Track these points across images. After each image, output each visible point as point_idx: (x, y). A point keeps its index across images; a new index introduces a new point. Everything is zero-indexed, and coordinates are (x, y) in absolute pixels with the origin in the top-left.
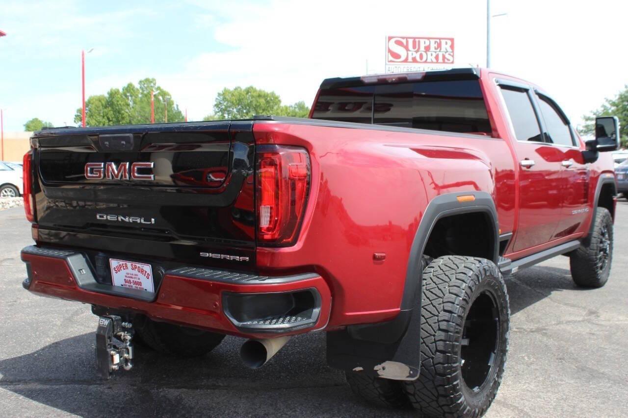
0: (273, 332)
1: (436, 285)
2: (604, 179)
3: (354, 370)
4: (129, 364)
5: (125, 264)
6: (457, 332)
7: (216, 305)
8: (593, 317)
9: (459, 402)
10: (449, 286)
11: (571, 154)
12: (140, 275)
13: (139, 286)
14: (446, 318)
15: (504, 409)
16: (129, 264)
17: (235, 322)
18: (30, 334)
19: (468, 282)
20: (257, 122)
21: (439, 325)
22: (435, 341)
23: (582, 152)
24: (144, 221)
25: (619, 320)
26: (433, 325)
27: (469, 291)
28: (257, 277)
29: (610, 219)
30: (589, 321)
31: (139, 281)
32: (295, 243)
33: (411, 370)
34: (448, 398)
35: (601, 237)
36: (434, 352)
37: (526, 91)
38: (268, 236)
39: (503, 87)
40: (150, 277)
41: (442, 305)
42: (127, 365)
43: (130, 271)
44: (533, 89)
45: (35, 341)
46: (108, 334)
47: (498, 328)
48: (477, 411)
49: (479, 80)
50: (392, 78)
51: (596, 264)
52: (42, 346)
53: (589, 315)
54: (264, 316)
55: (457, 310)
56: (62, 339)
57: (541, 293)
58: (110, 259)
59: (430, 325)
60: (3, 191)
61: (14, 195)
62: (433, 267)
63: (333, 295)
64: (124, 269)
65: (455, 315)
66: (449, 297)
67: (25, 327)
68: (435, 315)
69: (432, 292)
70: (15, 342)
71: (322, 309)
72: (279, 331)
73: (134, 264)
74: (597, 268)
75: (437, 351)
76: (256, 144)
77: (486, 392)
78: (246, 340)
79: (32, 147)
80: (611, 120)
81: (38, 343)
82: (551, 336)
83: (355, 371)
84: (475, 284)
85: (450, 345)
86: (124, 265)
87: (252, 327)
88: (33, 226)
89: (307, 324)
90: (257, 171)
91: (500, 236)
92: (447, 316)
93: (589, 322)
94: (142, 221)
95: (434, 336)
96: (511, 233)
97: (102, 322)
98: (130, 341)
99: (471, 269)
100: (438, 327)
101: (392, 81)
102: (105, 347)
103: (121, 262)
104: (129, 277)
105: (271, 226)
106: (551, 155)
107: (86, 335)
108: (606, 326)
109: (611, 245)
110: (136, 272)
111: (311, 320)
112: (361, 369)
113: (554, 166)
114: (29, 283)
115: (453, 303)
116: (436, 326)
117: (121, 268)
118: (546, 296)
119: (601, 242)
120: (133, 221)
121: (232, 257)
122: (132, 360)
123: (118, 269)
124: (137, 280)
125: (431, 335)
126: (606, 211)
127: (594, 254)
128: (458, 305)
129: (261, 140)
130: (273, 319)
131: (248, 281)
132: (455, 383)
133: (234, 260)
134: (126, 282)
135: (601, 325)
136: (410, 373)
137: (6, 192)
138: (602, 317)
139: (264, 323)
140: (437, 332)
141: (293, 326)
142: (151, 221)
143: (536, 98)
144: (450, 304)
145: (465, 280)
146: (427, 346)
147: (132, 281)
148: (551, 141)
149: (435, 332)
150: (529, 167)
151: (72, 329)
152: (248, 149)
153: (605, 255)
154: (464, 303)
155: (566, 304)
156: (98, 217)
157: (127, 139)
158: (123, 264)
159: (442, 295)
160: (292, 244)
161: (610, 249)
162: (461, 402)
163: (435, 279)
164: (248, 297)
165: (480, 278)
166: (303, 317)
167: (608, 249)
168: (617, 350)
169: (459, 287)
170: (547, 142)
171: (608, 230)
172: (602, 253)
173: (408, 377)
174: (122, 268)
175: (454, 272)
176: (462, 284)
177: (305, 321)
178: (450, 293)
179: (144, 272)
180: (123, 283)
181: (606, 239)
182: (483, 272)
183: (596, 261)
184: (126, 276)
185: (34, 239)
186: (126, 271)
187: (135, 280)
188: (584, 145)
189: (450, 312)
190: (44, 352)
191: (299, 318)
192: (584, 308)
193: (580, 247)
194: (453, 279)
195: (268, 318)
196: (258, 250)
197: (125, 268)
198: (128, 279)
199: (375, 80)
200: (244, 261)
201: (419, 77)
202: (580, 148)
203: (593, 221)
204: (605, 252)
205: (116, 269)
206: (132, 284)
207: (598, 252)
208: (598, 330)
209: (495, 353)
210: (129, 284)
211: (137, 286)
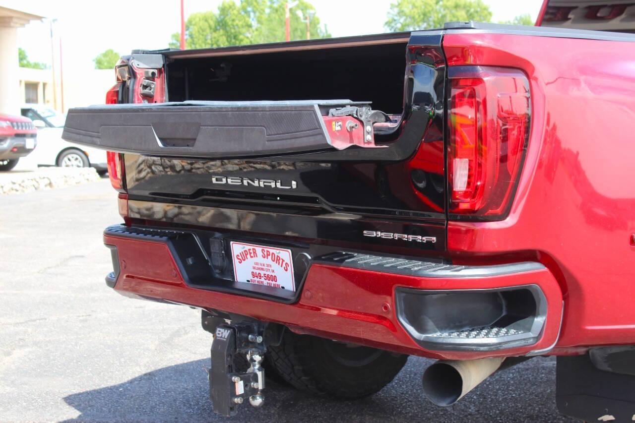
0: (472, 350)
3: (600, 419)
4: (258, 398)
5: (253, 249)
7: (386, 308)
12: (275, 266)
13: (274, 282)
16: (259, 249)
17: (415, 334)
18: (112, 362)
20: (449, 32)
24: (281, 185)
28: (448, 266)
31: (273, 274)
32: (507, 216)
38: (464, 206)
40: (289, 268)
42: (254, 398)
43: (260, 259)
45: (119, 371)
46: (228, 350)
52: (130, 378)
54: (457, 325)
56: (157, 369)
58: (231, 242)
60: (66, 159)
61: (81, 164)
63: (565, 298)
64: (252, 257)
67: (105, 351)
70: (91, 372)
71: (548, 318)
72: (482, 349)
73: (266, 249)
76: (447, 66)
78: (433, 361)
79: (118, 79)
81: (124, 373)
83: (602, 421)
86: (251, 251)
87: (440, 341)
88: (120, 197)
89: (524, 339)
90: (449, 111)
94: (279, 185)
97: (220, 333)
98: (259, 362)
102: (224, 369)
103: (248, 247)
104: (259, 269)
105: (470, 190)
107: (192, 363)
110: (269, 261)
111: (531, 335)
112: (611, 418)
114: (115, 279)
117: (246, 255)
120: (265, 185)
121: (411, 238)
122: (262, 391)
123: (243, 257)
124: (270, 273)
129: (455, 59)
130: (473, 330)
131: (434, 271)
133: (414, 241)
134: (254, 275)
137: (69, 160)
139: (458, 335)
141: (503, 341)
142: (291, 185)
147: (262, 275)
151: (171, 356)
152: (436, 73)
156: (214, 180)
158: (249, 250)
160: (502, 217)
164: (435, 296)
166: (518, 329)
174: (248, 256)
177: (521, 335)
179: (281, 261)
180: (250, 277)
184: (254, 268)
185: (121, 214)
186: (255, 260)
187: (267, 273)
190: (133, 386)
191: (512, 331)
195: (464, 329)
196: (449, 227)
197: (252, 255)
198: (258, 272)
200: (429, 242)
205: (240, 257)
206: (263, 279)
210: (259, 279)
211: (270, 282)
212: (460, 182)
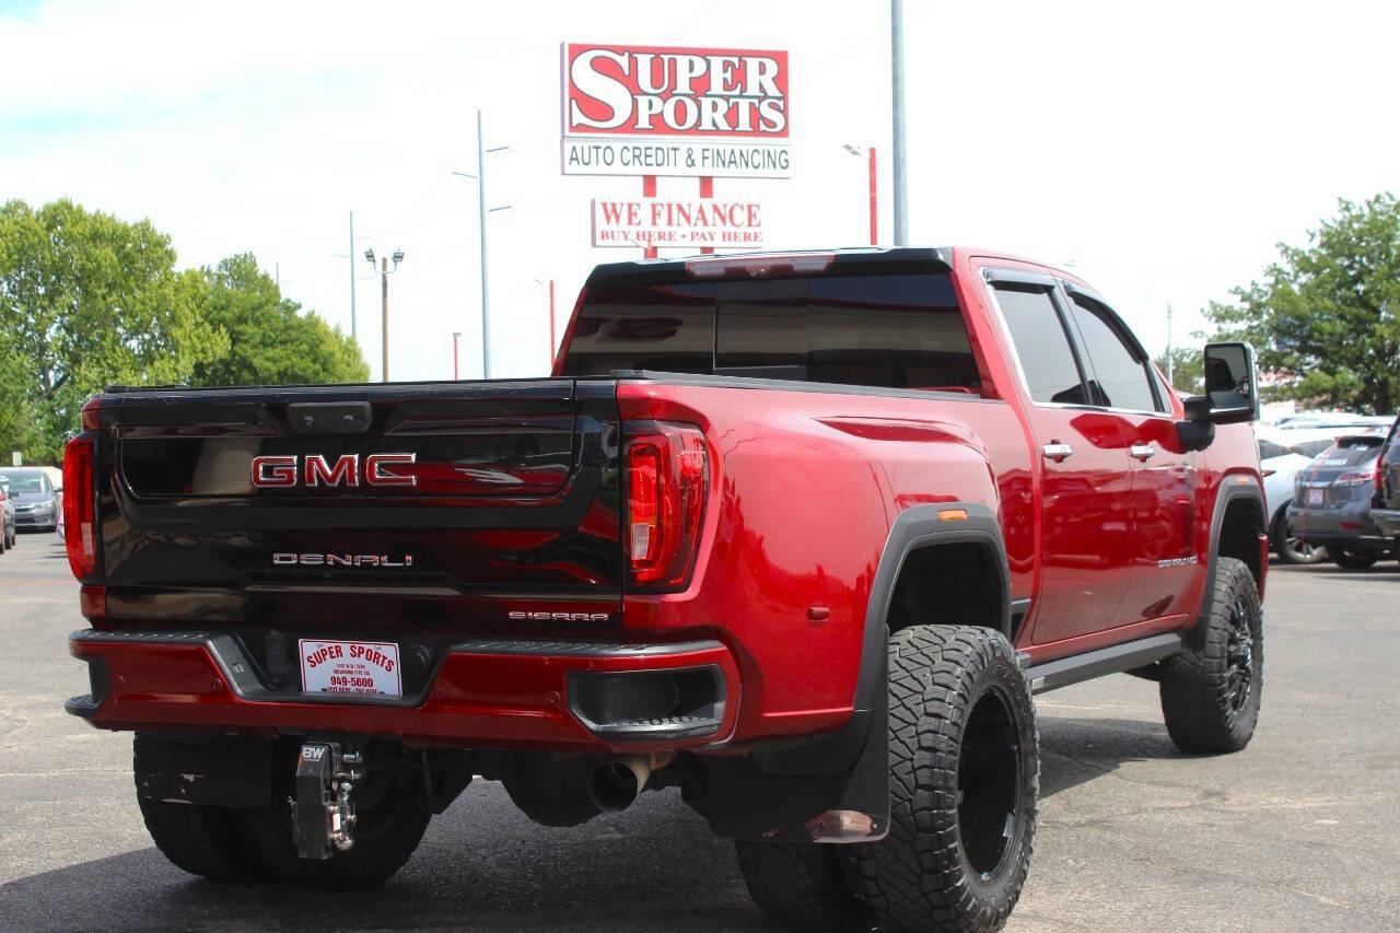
1: (908, 672)
2: (1233, 488)
3: (764, 835)
4: (348, 838)
5: (337, 647)
6: (952, 753)
7: (555, 697)
8: (1213, 801)
9: (959, 884)
10: (932, 673)
11: (1154, 431)
12: (370, 666)
13: (368, 688)
14: (932, 728)
15: (1036, 923)
16: (346, 647)
17: (592, 725)
19: (965, 664)
20: (622, 382)
21: (919, 741)
22: (914, 770)
23: (1178, 423)
24: (389, 561)
25: (1270, 803)
26: (908, 741)
27: (967, 681)
28: (624, 646)
29: (1251, 584)
30: (1203, 807)
31: (367, 677)
32: (688, 586)
33: (874, 821)
34: (940, 875)
35: (1231, 628)
36: (912, 788)
37: (1048, 289)
38: (644, 574)
39: (1000, 285)
40: (394, 668)
41: (922, 706)
43: (346, 659)
44: (1061, 285)
46: (323, 773)
47: (1018, 766)
48: (989, 911)
49: (951, 273)
50: (757, 268)
51: (1221, 693)
53: (1206, 798)
55: (951, 714)
57: (1097, 767)
58: (300, 640)
59: (903, 742)
62: (898, 644)
63: (742, 682)
64: (332, 657)
65: (947, 722)
66: (932, 691)
68: (910, 724)
69: (901, 685)
71: (729, 703)
72: (669, 736)
73: (357, 645)
74: (1225, 701)
75: (918, 786)
77: (1004, 883)
79: (86, 427)
80: (1239, 350)
82: (1120, 829)
83: (767, 837)
84: (977, 668)
85: (941, 774)
86: (334, 650)
88: (85, 590)
89: (709, 726)
91: (1014, 603)
92: (932, 723)
93: (1203, 809)
94: (385, 562)
95: (911, 760)
96: (1029, 600)
97: (309, 753)
99: (969, 644)
100: (917, 745)
101: (759, 273)
102: (319, 798)
103: (327, 644)
104: (344, 672)
105: (650, 558)
106: (1106, 432)
108: (1240, 813)
109: (1257, 649)
110: (361, 660)
111: (714, 721)
113: (1114, 460)
114: (97, 705)
115: (942, 701)
116: (913, 743)
117: (324, 656)
118: (1109, 771)
119: (1233, 641)
120: (362, 563)
121: (574, 617)
123: (319, 658)
124: (363, 676)
125: (906, 759)
126: (1241, 565)
127: (1215, 669)
128: (950, 704)
130: (651, 720)
131: (613, 651)
132: (951, 846)
133: (579, 621)
134: (334, 680)
135: (1232, 812)
136: (872, 827)
138: (1233, 800)
140: (917, 753)
141: (689, 727)
142: (404, 561)
143: (1067, 304)
144: (937, 703)
145: (961, 661)
146: (899, 780)
147: (349, 680)
148: (1107, 403)
149: (913, 754)
150: (1060, 458)
152: (610, 428)
153: (1243, 671)
154: (961, 701)
155: (1153, 783)
156: (277, 560)
157: (358, 412)
158: (330, 648)
159: (920, 689)
160: (683, 588)
161: (1253, 657)
162: (962, 885)
163: (904, 663)
165: (985, 660)
166: (700, 716)
167: (1249, 657)
168: (1259, 844)
169: (950, 673)
170: (1095, 404)
171: (1248, 612)
172: (1235, 666)
173: (868, 835)
174: (328, 657)
175: (938, 648)
176: (955, 669)
177: (705, 721)
178: (935, 684)
179: (381, 659)
180: (327, 685)
181: (1246, 634)
182: (989, 649)
183: (1221, 684)
184: (336, 671)
185: (86, 616)
186: (338, 660)
187: (357, 676)
188: (1182, 407)
189: (939, 716)
191: (696, 718)
192: (1196, 787)
193: (1179, 649)
194: (939, 661)
196: (624, 601)
197: (334, 654)
198: (341, 676)
199: (721, 271)
200: (600, 620)
201: (821, 266)
202: (1173, 415)
203: (1210, 589)
204: (1242, 666)
205: (314, 659)
206: (349, 685)
207: (1225, 663)
208: (1224, 819)
209: (1013, 814)
210: (342, 686)
211: (362, 687)
212: (640, 550)
